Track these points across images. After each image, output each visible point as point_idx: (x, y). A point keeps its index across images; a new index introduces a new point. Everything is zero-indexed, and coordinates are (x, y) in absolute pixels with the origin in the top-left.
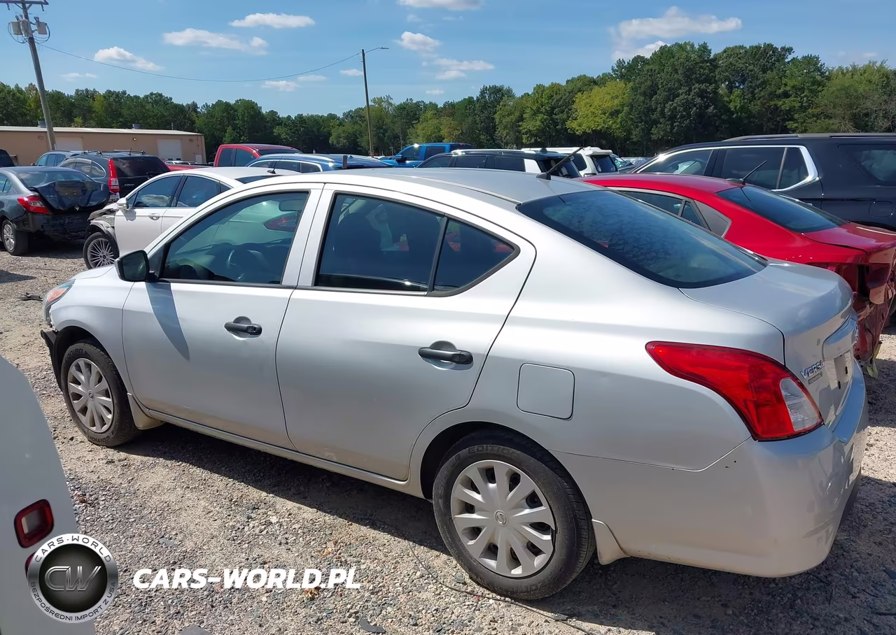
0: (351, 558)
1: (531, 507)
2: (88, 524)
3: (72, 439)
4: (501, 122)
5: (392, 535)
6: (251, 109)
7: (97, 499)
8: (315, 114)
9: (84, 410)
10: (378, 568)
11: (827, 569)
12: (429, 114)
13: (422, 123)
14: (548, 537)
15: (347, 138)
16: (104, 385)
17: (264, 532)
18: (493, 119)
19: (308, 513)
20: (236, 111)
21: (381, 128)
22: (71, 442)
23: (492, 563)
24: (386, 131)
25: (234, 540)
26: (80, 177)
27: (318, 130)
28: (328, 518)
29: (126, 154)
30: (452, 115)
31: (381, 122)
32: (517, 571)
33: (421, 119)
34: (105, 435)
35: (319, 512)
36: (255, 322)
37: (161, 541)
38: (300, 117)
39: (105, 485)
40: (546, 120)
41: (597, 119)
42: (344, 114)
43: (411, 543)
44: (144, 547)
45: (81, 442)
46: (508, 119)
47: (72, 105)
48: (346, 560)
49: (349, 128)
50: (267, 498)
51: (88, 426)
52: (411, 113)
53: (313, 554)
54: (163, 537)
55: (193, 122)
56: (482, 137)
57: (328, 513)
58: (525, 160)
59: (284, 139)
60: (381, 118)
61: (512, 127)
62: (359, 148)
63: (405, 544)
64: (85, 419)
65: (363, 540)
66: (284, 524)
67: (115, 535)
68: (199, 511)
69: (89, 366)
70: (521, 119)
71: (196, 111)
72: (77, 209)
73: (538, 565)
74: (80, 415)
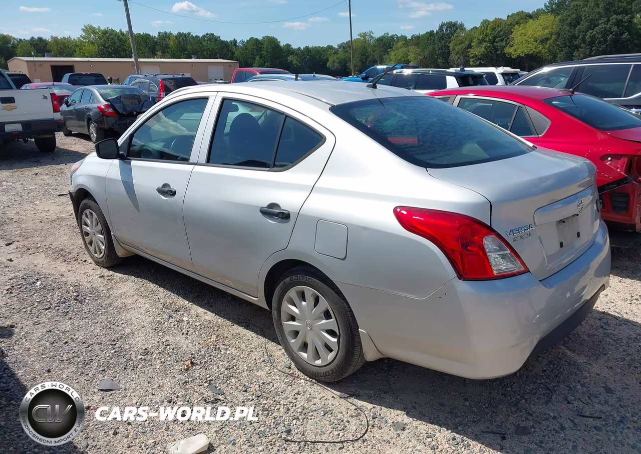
0: (223, 347)
1: (327, 319)
2: (74, 313)
3: (85, 261)
4: (454, 49)
5: (257, 334)
6: (272, 42)
7: (85, 299)
8: (317, 45)
9: (91, 243)
10: (238, 354)
11: (558, 382)
12: (400, 44)
13: (394, 50)
14: (335, 340)
15: (340, 63)
16: (100, 227)
17: (176, 327)
18: (448, 47)
19: (210, 316)
20: (262, 44)
21: (364, 55)
22: (84, 263)
23: (305, 355)
24: (368, 57)
25: (155, 330)
26: (137, 91)
27: (320, 57)
28: (220, 320)
29: (171, 76)
30: (417, 44)
31: (364, 51)
32: (318, 362)
33: (393, 48)
34: (102, 260)
35: (217, 316)
36: (173, 187)
37: (112, 327)
38: (307, 48)
39: (94, 290)
40: (489, 47)
41: (530, 45)
42: (338, 45)
43: (267, 340)
44: (100, 330)
45: (90, 263)
46: (460, 47)
47: (156, 43)
48: (219, 348)
49: (341, 55)
50: (188, 305)
51: (93, 253)
52: (387, 44)
53: (200, 342)
54: (114, 324)
55: (233, 53)
56: (439, 60)
57: (222, 317)
58: (447, 77)
59: (295, 64)
60: (365, 48)
61: (462, 53)
62: (348, 70)
63: (262, 339)
64: (91, 248)
65: (237, 336)
66: (191, 322)
67: (87, 321)
68: (142, 311)
69: (91, 214)
70: (470, 46)
71: (236, 45)
72: (135, 113)
73: (330, 359)
74: (89, 246)
